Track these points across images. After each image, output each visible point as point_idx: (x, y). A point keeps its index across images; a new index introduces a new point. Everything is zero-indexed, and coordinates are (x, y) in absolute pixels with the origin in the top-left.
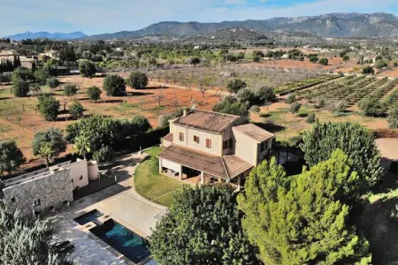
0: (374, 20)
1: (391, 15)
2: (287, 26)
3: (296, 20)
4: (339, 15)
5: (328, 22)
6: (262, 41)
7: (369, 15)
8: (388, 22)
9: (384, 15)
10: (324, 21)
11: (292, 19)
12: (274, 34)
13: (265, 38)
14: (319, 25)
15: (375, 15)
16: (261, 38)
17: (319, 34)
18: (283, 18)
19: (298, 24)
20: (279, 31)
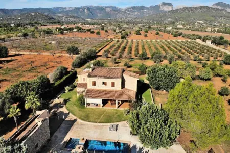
0: (108, 10)
1: (115, 7)
2: (64, 12)
3: (68, 9)
4: (90, 6)
5: (86, 10)
6: (52, 21)
7: (105, 7)
8: (114, 11)
9: (112, 7)
10: (84, 9)
11: (65, 8)
12: (58, 16)
13: (54, 19)
14: (81, 12)
15: (108, 7)
16: (51, 19)
17: (82, 17)
18: (61, 7)
19: (70, 11)
20: (60, 15)
